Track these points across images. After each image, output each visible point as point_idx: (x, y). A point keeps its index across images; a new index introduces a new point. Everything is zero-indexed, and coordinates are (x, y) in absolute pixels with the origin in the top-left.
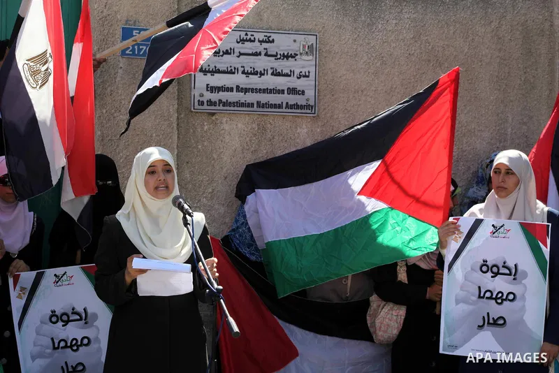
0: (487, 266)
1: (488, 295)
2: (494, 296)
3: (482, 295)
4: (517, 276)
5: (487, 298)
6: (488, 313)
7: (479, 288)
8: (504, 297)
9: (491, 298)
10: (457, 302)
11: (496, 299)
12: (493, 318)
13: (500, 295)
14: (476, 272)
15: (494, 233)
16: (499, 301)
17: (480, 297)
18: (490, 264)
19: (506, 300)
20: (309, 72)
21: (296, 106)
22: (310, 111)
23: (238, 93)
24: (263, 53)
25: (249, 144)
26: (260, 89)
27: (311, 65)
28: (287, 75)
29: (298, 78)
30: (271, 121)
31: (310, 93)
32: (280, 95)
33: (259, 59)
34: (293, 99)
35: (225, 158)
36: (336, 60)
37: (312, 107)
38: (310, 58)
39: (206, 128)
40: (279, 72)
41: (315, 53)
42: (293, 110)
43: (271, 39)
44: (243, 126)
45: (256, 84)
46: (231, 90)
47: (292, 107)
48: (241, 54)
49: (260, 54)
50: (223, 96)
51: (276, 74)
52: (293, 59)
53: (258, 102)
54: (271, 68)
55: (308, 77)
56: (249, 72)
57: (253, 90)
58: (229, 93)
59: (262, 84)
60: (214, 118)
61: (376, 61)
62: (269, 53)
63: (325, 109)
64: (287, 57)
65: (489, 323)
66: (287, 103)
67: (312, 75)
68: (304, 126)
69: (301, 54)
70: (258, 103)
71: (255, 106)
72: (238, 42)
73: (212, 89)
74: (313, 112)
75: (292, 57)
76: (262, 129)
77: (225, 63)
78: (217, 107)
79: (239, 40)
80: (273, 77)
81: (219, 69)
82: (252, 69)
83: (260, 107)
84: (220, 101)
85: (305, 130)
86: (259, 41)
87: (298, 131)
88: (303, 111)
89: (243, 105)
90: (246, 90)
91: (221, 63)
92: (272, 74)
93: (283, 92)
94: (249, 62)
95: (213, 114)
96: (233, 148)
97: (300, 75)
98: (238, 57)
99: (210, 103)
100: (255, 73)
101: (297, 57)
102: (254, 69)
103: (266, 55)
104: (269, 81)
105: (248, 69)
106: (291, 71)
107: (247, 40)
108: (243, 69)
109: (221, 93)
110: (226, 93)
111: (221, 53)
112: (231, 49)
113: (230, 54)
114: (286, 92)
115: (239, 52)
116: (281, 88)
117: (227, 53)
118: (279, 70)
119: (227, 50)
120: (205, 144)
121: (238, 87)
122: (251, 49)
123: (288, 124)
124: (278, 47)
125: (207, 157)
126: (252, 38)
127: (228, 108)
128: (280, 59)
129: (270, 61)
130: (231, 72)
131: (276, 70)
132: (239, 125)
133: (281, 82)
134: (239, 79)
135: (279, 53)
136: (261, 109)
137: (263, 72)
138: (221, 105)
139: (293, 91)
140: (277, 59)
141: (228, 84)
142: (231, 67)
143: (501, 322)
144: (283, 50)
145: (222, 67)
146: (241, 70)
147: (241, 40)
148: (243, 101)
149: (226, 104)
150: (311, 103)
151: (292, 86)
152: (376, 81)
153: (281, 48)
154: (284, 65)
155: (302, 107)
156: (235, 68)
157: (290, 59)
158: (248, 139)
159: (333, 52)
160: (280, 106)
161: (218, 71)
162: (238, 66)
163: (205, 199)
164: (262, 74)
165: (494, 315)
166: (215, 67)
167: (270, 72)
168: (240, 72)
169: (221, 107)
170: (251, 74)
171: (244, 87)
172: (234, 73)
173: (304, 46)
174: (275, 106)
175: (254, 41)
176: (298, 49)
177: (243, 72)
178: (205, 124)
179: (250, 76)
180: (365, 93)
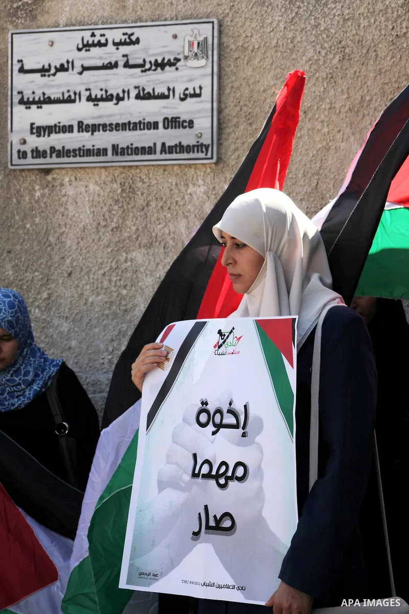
0: (207, 412)
1: (205, 469)
2: (214, 473)
3: (197, 472)
4: (248, 429)
5: (204, 476)
6: (206, 507)
7: (195, 456)
8: (230, 474)
9: (208, 476)
10: (162, 485)
11: (217, 477)
12: (215, 517)
13: (223, 469)
14: (190, 424)
15: (220, 347)
16: (222, 481)
17: (195, 475)
18: (211, 408)
19: (231, 478)
20: (201, 88)
21: (180, 148)
22: (202, 155)
23: (81, 134)
24: (121, 63)
25: (107, 216)
26: (117, 125)
27: (205, 75)
28: (163, 97)
29: (182, 100)
30: (144, 177)
31: (204, 125)
32: (152, 131)
33: (114, 74)
34: (172, 137)
35: (69, 243)
36: (256, 62)
37: (207, 147)
38: (202, 62)
39: (38, 194)
40: (149, 93)
41: (210, 53)
42: (174, 156)
43: (134, 38)
44: (97, 188)
45: (110, 116)
46: (70, 129)
47: (171, 150)
48: (85, 69)
49: (116, 65)
50: (58, 140)
51: (144, 96)
52: (173, 68)
53: (113, 146)
54: (136, 87)
55: (199, 95)
56: (99, 96)
57: (104, 127)
58: (67, 135)
59: (121, 114)
60: (49, 178)
61: (331, 56)
62: (131, 62)
63: (236, 149)
64: (161, 65)
65: (208, 527)
66: (163, 144)
67: (207, 93)
68: (201, 182)
69: (186, 58)
70: (115, 148)
71: (110, 152)
72: (79, 50)
73: (39, 131)
74: (209, 155)
75: (170, 64)
76: (129, 191)
77: (59, 86)
78: (48, 160)
79: (80, 46)
80: (139, 102)
81: (49, 98)
82: (103, 92)
83: (117, 154)
84: (52, 149)
85: (202, 189)
86: (115, 44)
87: (189, 191)
88: (191, 155)
89: (89, 152)
90: (94, 128)
91: (53, 86)
92: (138, 97)
93: (155, 125)
94: (98, 81)
95: (47, 171)
96: (81, 226)
97: (184, 94)
98: (81, 73)
99: (37, 153)
100: (109, 98)
101: (179, 64)
102: (106, 91)
103: (127, 65)
104: (134, 109)
105: (96, 93)
106: (169, 89)
107: (94, 45)
108: (88, 93)
109: (53, 136)
110: (61, 135)
111: (53, 71)
112: (68, 62)
113: (67, 70)
114: (161, 125)
115: (82, 66)
116: (152, 120)
117: (62, 68)
118: (149, 89)
119: (62, 65)
120: (37, 220)
121: (80, 123)
122: (101, 58)
123: (173, 180)
124: (146, 50)
125: (39, 242)
126: (103, 40)
127: (66, 160)
128: (149, 69)
129: (132, 76)
130: (70, 101)
131: (144, 90)
132: (92, 187)
133: (153, 110)
134: (83, 111)
135: (148, 60)
136: (119, 158)
137: (121, 95)
138: (54, 155)
139: (173, 123)
140: (145, 71)
141: (65, 122)
142: (68, 91)
143: (227, 523)
144: (153, 55)
145: (54, 93)
146: (85, 94)
147: (84, 46)
148: (89, 146)
149: (63, 153)
150: (206, 140)
151: (170, 114)
152: (332, 92)
153: (151, 52)
154: (156, 81)
155: (189, 149)
156: (75, 93)
157: (167, 68)
158: (105, 209)
159: (251, 48)
160: (151, 150)
161: (49, 101)
162: (81, 88)
163: (37, 311)
164: (119, 99)
165: (216, 511)
166: (44, 94)
167: (133, 93)
168: (84, 98)
169: (54, 159)
170: (102, 99)
171: (90, 122)
172: (74, 101)
173: (191, 44)
174: (143, 151)
175: (105, 45)
176: (180, 50)
177: (89, 99)
178: (37, 187)
179: (101, 104)
180: (310, 115)
